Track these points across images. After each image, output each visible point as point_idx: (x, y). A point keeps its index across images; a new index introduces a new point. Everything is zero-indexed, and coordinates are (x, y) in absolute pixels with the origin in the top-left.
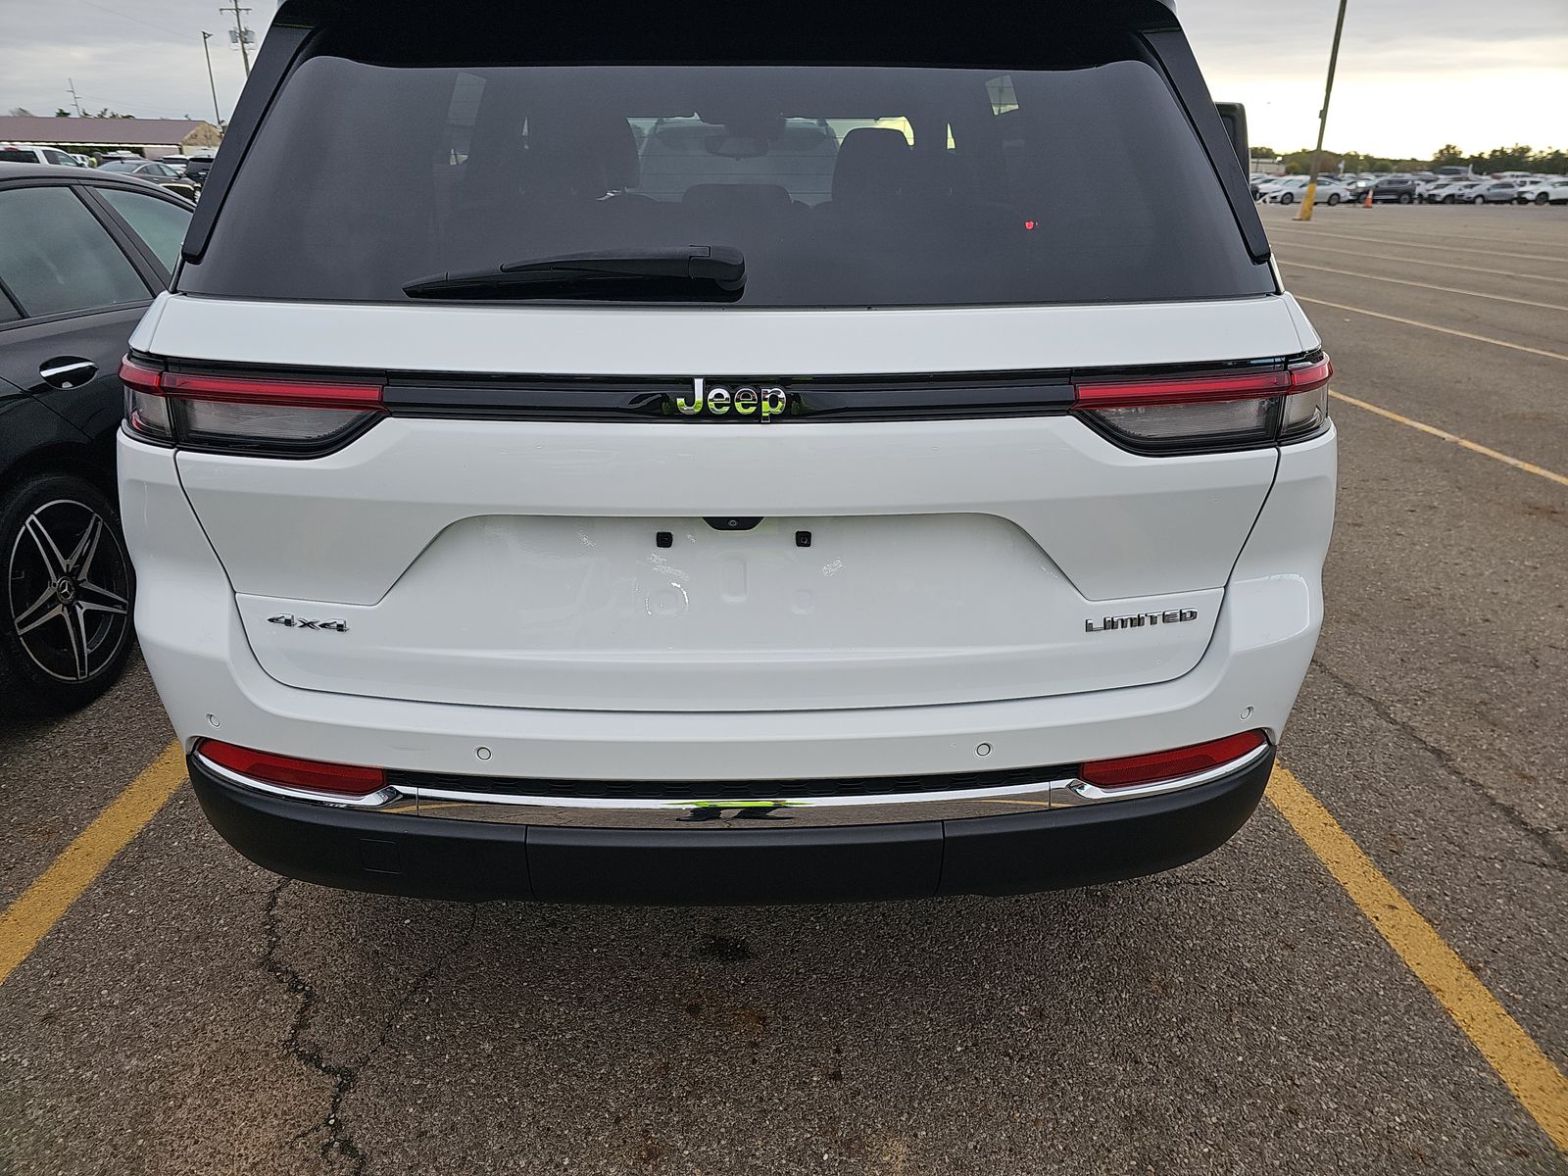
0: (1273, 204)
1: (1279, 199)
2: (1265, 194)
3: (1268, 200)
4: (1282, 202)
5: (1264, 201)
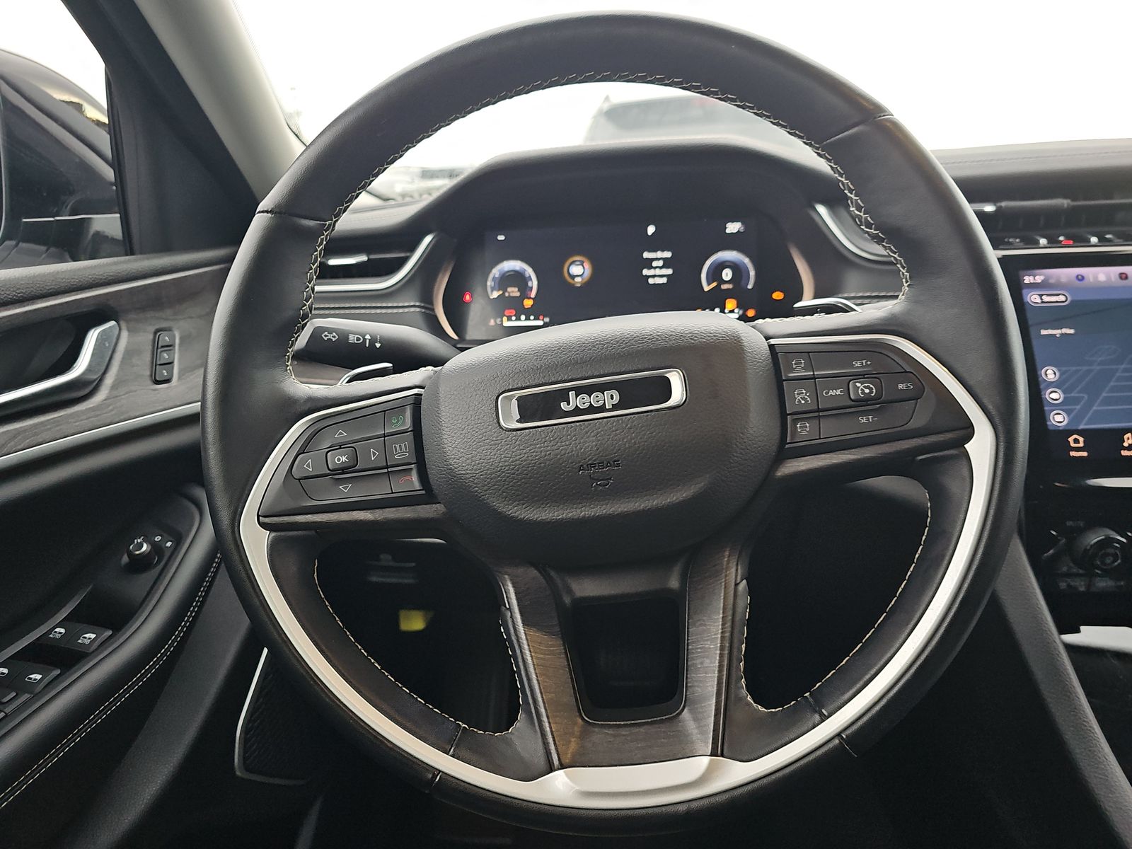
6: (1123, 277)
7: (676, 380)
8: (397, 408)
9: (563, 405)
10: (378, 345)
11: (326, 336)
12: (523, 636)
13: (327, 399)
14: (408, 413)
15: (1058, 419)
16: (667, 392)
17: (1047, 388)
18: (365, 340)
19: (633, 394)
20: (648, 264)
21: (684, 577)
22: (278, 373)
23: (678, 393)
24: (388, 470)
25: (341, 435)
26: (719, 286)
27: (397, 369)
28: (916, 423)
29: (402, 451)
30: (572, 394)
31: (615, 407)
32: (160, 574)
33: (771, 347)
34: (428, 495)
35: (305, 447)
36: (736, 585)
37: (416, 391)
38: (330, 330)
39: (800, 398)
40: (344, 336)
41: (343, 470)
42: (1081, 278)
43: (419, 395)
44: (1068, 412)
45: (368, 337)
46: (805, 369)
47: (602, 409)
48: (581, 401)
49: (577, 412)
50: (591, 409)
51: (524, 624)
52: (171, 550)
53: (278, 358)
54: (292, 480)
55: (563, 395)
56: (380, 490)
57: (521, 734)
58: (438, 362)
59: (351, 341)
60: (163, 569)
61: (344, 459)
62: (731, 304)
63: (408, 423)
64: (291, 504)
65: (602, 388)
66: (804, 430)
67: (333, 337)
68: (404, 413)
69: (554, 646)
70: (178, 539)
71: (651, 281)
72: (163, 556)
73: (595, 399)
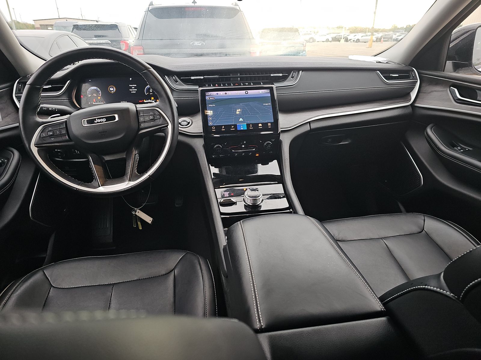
0: (353, 43)
1: (355, 41)
2: (351, 39)
3: (352, 41)
4: (356, 42)
5: (351, 42)
6: (226, 94)
7: (116, 116)
8: (62, 123)
9: (95, 121)
10: (57, 110)
11: (44, 109)
12: (93, 166)
13: (46, 122)
14: (64, 124)
15: (210, 124)
16: (115, 119)
17: (209, 117)
18: (53, 109)
19: (108, 119)
20: (131, 88)
21: (126, 155)
22: (35, 117)
23: (117, 119)
24: (61, 135)
25: (50, 129)
26: (149, 94)
27: (61, 116)
28: (160, 123)
29: (64, 132)
30: (97, 119)
31: (105, 122)
32: (5, 168)
33: (137, 110)
34: (70, 140)
35: (43, 131)
36: (135, 155)
37: (66, 120)
38: (45, 107)
39: (141, 119)
40: (48, 108)
41: (51, 135)
42: (217, 94)
43: (67, 121)
44: (212, 122)
45: (54, 109)
46: (142, 114)
47: (103, 122)
48: (99, 121)
49: (98, 122)
50: (101, 122)
51: (94, 164)
52: (7, 162)
53: (34, 114)
54: (40, 138)
55: (95, 119)
56: (60, 139)
57: (94, 183)
58: (70, 113)
59: (50, 109)
60: (6, 166)
61: (52, 133)
62: (152, 98)
63: (64, 126)
64: (41, 142)
65: (102, 118)
66: (143, 125)
67: (45, 109)
68: (63, 124)
69: (100, 168)
70: (8, 160)
71: (132, 92)
72: (5, 164)
73: (102, 120)
